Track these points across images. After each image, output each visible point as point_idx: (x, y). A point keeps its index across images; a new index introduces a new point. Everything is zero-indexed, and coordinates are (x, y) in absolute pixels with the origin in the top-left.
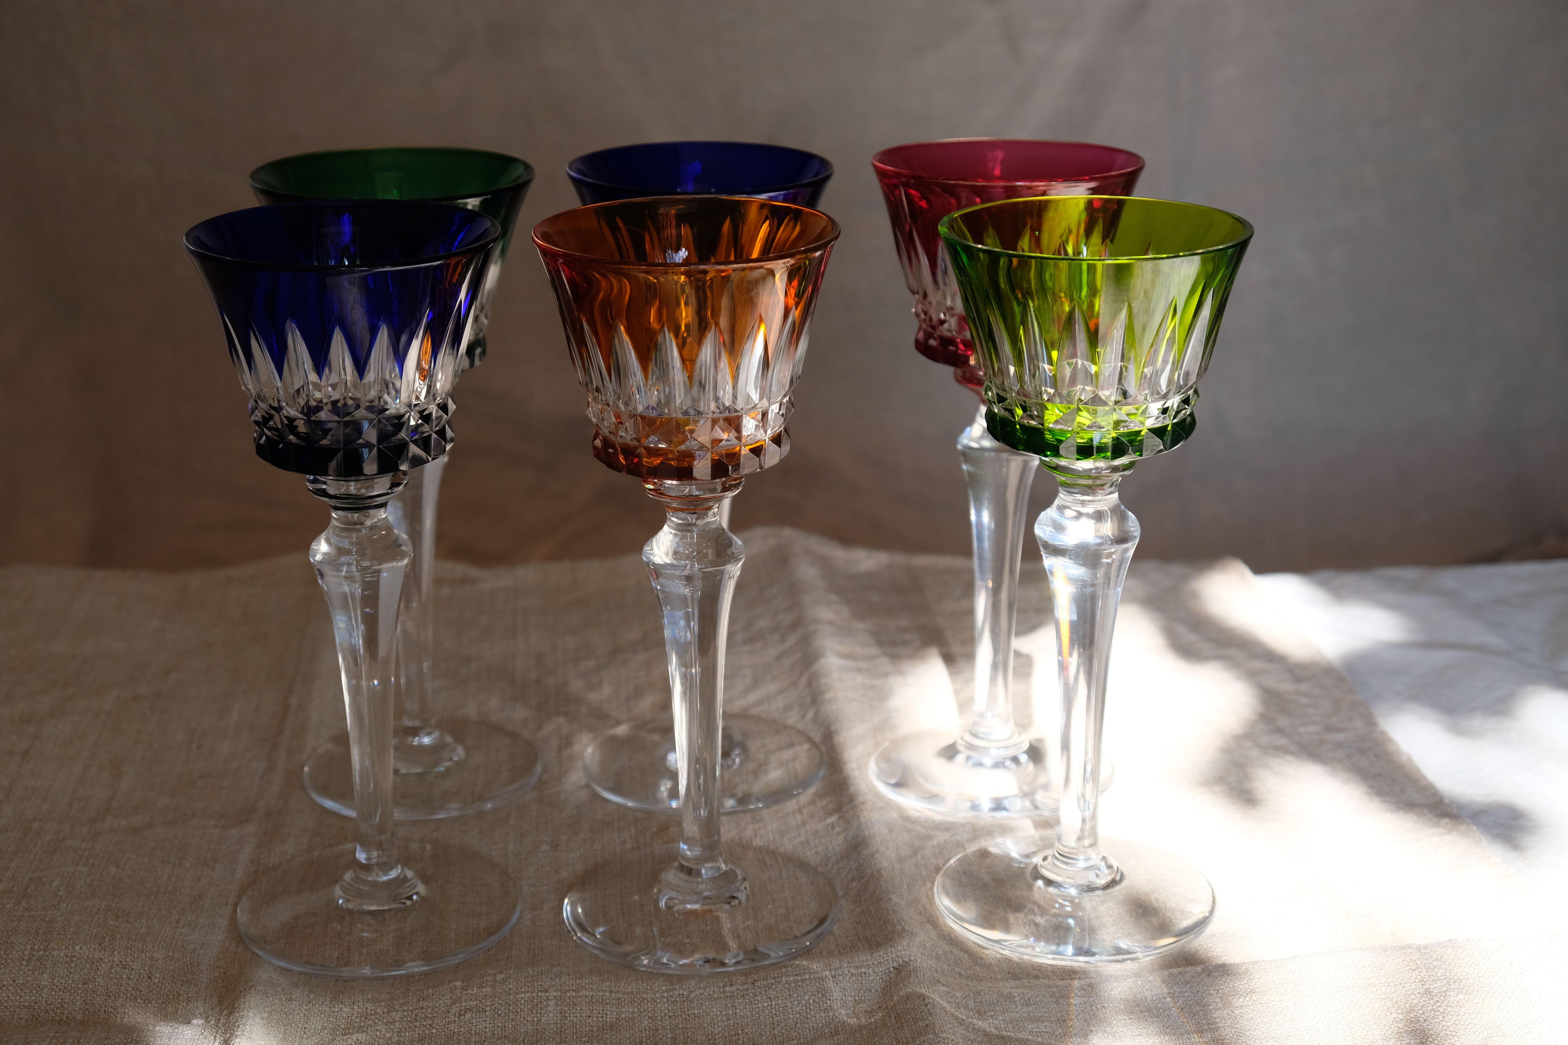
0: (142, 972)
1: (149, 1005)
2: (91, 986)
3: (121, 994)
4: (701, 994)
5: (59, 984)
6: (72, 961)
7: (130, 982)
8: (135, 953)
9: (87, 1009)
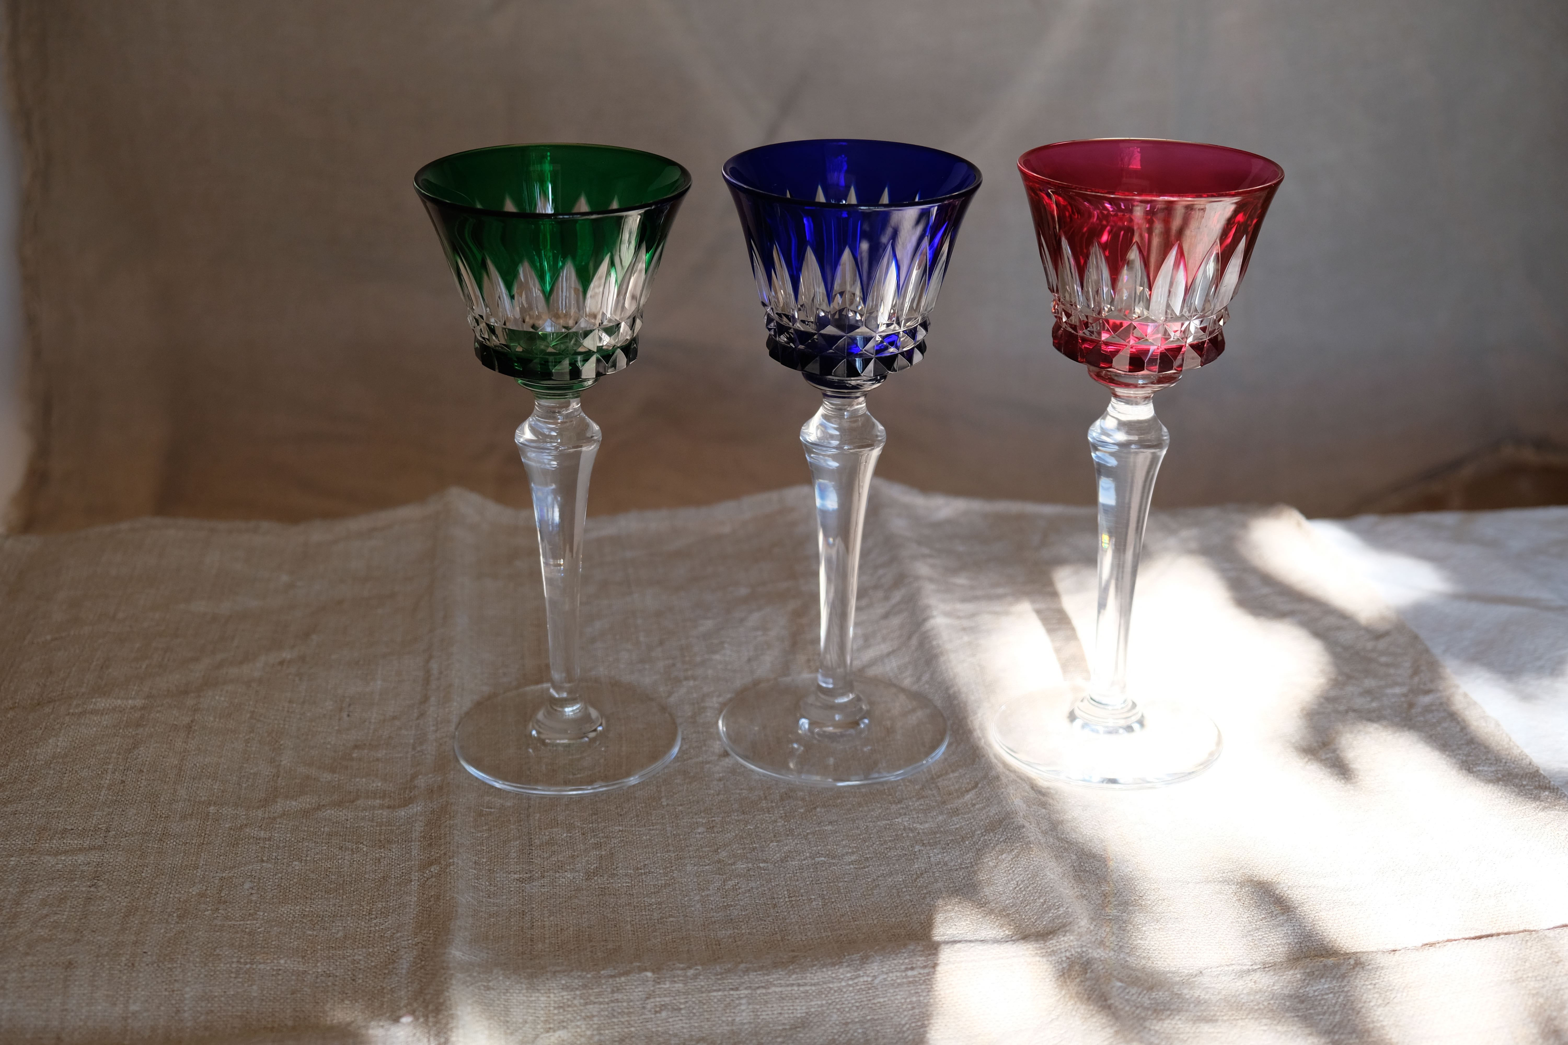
0: (346, 976)
1: (357, 1004)
2: (299, 995)
3: (329, 999)
4: (885, 979)
5: (268, 995)
6: (279, 974)
7: (336, 988)
8: (337, 961)
9: (297, 1016)
